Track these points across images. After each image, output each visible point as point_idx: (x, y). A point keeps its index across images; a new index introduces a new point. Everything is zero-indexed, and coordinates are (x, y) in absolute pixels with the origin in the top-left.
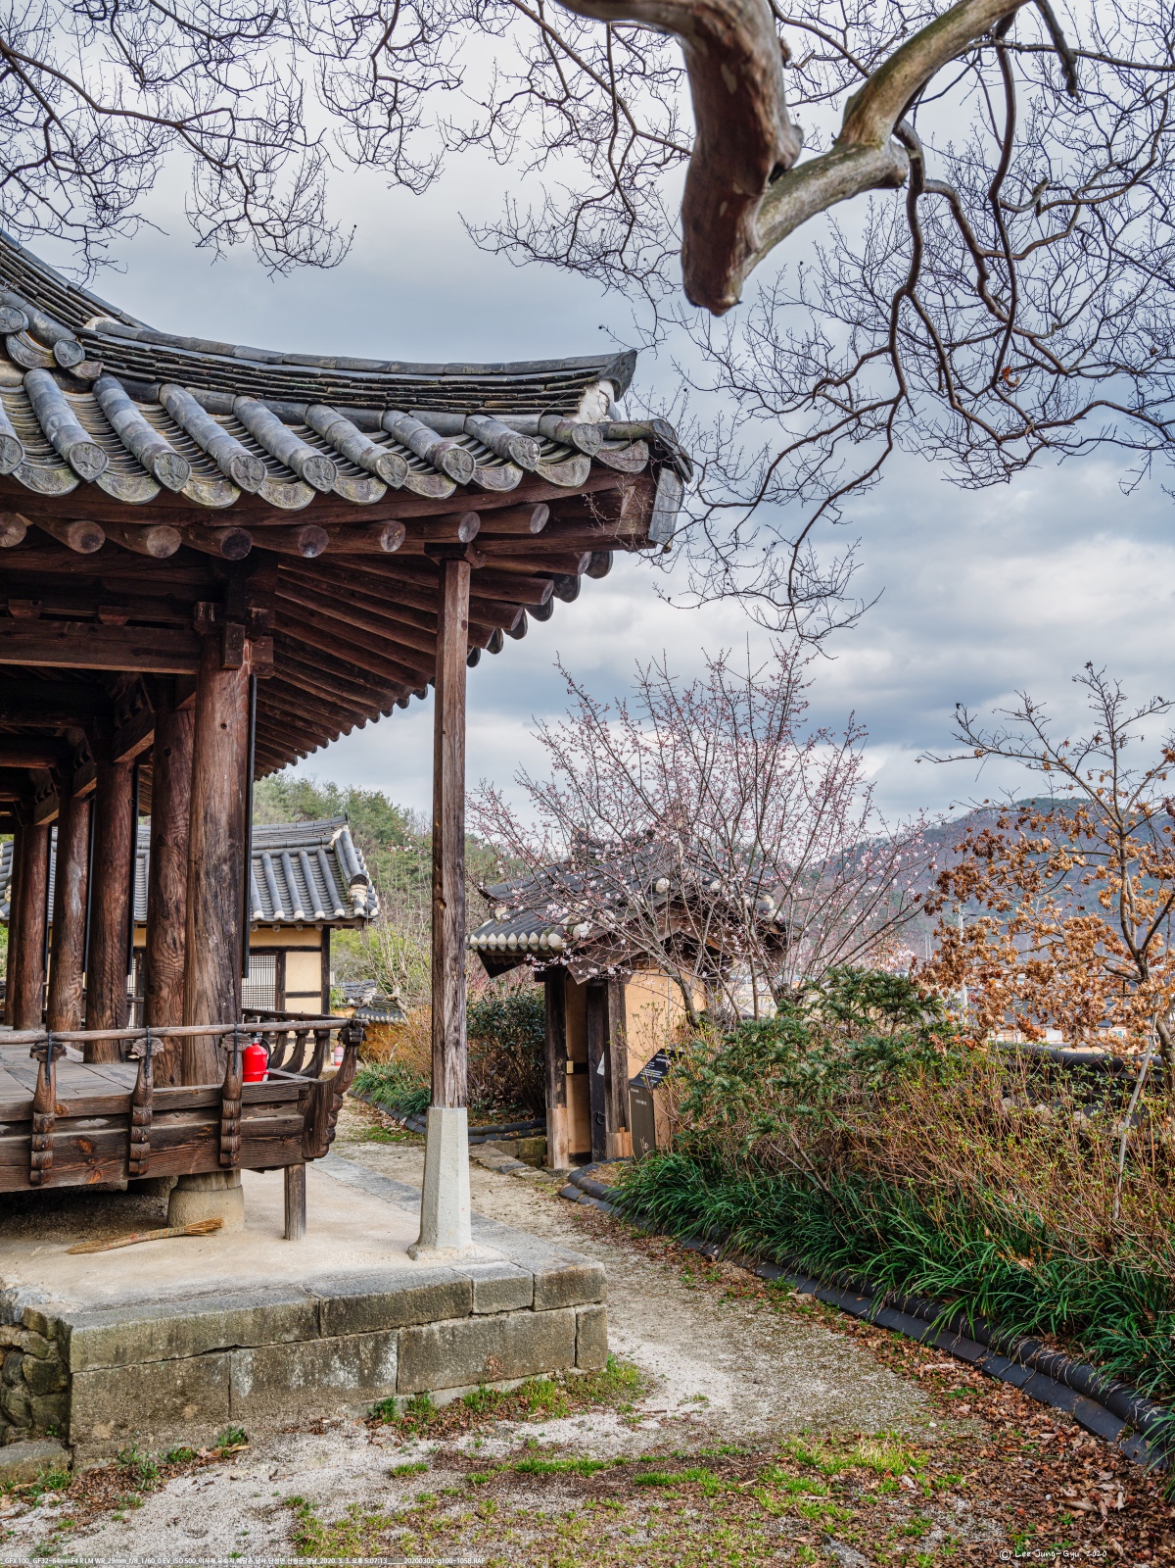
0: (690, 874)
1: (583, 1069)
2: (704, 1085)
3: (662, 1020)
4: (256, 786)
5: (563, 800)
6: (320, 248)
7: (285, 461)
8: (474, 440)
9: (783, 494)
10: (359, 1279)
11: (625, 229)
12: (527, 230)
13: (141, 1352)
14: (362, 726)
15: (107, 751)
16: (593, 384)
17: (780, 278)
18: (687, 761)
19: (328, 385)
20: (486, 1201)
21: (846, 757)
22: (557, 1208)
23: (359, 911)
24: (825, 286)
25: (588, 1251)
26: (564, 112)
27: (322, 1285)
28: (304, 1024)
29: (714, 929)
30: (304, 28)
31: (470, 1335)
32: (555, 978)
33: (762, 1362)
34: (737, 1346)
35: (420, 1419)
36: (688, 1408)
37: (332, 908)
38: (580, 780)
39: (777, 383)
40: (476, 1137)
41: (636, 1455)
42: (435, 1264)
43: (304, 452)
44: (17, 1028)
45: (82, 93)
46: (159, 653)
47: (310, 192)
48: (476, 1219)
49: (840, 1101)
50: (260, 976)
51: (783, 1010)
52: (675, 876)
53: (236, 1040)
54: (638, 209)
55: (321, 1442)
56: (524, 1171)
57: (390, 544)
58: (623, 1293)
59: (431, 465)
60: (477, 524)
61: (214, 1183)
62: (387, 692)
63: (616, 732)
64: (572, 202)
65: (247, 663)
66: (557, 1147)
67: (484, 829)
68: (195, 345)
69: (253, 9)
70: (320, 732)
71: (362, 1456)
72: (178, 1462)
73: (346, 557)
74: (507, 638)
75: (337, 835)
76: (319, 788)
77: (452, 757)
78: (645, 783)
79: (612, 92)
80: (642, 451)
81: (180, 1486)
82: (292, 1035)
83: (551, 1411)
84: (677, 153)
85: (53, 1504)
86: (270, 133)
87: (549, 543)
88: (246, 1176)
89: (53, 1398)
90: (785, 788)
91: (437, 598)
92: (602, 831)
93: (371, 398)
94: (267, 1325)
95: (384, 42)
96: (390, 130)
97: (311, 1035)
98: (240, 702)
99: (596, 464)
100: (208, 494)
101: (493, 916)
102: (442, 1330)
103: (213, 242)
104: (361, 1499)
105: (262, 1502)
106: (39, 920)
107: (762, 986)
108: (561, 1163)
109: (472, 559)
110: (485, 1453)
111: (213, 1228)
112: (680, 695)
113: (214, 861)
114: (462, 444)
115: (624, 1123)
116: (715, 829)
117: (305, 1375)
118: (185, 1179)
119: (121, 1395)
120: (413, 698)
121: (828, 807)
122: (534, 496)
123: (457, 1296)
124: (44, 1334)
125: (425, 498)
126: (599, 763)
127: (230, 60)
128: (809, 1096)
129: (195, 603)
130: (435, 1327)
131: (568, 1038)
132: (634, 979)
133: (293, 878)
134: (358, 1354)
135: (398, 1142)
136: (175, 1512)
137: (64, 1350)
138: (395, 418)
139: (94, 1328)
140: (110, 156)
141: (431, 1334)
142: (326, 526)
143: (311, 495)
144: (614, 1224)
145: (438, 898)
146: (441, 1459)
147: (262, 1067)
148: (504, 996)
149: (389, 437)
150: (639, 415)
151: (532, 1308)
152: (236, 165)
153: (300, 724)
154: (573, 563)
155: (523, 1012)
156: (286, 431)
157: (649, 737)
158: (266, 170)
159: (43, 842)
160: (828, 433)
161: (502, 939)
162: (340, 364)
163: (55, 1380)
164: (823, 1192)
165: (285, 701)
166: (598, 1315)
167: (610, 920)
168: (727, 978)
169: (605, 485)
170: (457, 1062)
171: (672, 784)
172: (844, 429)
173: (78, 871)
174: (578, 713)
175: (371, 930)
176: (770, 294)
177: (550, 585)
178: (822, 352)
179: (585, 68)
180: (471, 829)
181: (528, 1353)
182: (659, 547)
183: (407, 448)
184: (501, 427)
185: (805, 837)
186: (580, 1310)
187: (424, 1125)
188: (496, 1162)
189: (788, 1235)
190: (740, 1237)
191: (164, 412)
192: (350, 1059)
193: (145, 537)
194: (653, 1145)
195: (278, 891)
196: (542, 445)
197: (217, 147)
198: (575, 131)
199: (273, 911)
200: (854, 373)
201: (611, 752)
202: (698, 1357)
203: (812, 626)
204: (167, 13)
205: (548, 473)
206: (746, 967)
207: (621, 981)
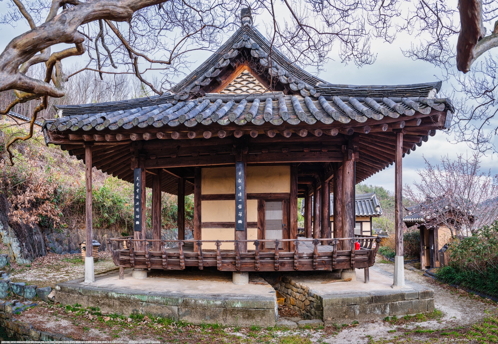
0: (452, 204)
1: (428, 248)
2: (456, 251)
3: (446, 237)
4: (356, 186)
5: (424, 188)
6: (369, 60)
7: (360, 111)
8: (404, 103)
9: (476, 117)
10: (381, 292)
11: (440, 51)
12: (416, 51)
13: (336, 304)
14: (378, 172)
15: (323, 180)
16: (431, 89)
17: (477, 65)
18: (452, 179)
19: (370, 92)
20: (407, 276)
21: (488, 179)
22: (423, 278)
23: (378, 213)
24: (487, 68)
25: (430, 287)
26: (425, 21)
27: (373, 293)
28: (368, 238)
29: (458, 217)
30: (365, 5)
31: (405, 304)
32: (422, 228)
33: (468, 309)
34: (462, 306)
35: (394, 321)
36: (452, 319)
37: (372, 213)
38: (428, 184)
39: (475, 91)
40: (405, 263)
41: (441, 329)
42: (397, 289)
43: (364, 109)
44: (307, 237)
45: (316, 30)
46: (335, 157)
47: (367, 46)
48: (406, 280)
49: (485, 254)
50: (358, 227)
51: (473, 235)
52: (449, 205)
53: (353, 241)
54: (443, 46)
55: (374, 325)
56: (415, 270)
57: (384, 129)
58: (438, 296)
59: (394, 110)
60: (404, 124)
61: (350, 271)
62: (384, 164)
63: (436, 172)
64: (428, 44)
65: (353, 158)
66: (423, 265)
67: (406, 194)
68: (340, 86)
69: (353, 2)
70: (369, 173)
71: (382, 328)
72: (345, 326)
73: (374, 133)
74: (411, 151)
75: (373, 196)
76: (368, 186)
77: (399, 178)
78: (443, 184)
79: (437, 16)
80: (443, 106)
81: (345, 331)
82: (365, 240)
83: (422, 320)
84: (453, 32)
85: (321, 332)
86: (357, 32)
87: (421, 128)
88: (356, 270)
89: (320, 311)
90: (475, 185)
91: (395, 142)
92: (433, 195)
93: (379, 95)
94: (362, 300)
95: (382, 5)
96: (384, 28)
97: (369, 240)
98: (352, 167)
99: (432, 109)
100: (344, 120)
101: (408, 214)
102: (399, 303)
103: (345, 61)
104: (382, 337)
105: (362, 336)
106: (310, 216)
107: (469, 230)
108: (424, 268)
109: (403, 132)
110: (408, 328)
111: (350, 280)
112: (451, 164)
113: (347, 203)
114: (401, 105)
115: (437, 260)
116: (459, 195)
117: (370, 311)
118: (344, 270)
119: (333, 312)
120: (390, 165)
121: (484, 190)
122: (418, 117)
123: (402, 296)
124: (317, 299)
125: (392, 118)
126: (432, 180)
127: (348, 16)
128: (479, 254)
129: (342, 146)
130: (397, 302)
131: (425, 241)
132: (440, 228)
133: (363, 206)
134: (381, 307)
135: (388, 263)
136: (345, 336)
137: (321, 302)
138: (385, 99)
139: (327, 298)
140: (322, 44)
141: (396, 304)
142: (370, 126)
143: (366, 119)
144: (435, 281)
145: (396, 210)
146: (399, 329)
147: (359, 247)
148: (411, 232)
149: (384, 104)
150: (443, 97)
151: (418, 299)
152: (350, 42)
153: (365, 172)
154: (427, 133)
155: (415, 236)
156: (360, 104)
157: (444, 173)
158: (357, 42)
159: (310, 199)
160: (487, 103)
161: (410, 219)
162: (372, 87)
163: (320, 308)
164: (481, 274)
165: (361, 167)
166: (433, 300)
167: (435, 216)
168: (461, 228)
169: (434, 114)
170: (401, 246)
171: (449, 184)
172: (491, 103)
173: (318, 205)
174: (427, 168)
175: (380, 218)
176: (474, 69)
177: (421, 138)
178: (486, 84)
179: (431, 10)
180: (404, 196)
181: (417, 308)
182: (447, 129)
183: (388, 106)
184: (410, 100)
185: (479, 197)
186: (428, 299)
187: (394, 260)
188: (409, 268)
189: (474, 283)
190: (463, 284)
191: (334, 102)
192: (378, 245)
193: (331, 132)
194: (444, 264)
195: (360, 209)
196: (420, 104)
197: (345, 38)
198: (428, 26)
199: (360, 213)
200: (493, 90)
201: (435, 177)
202: (454, 309)
203: (483, 149)
204: (334, 7)
205: (421, 111)
206: (465, 226)
207: (437, 229)
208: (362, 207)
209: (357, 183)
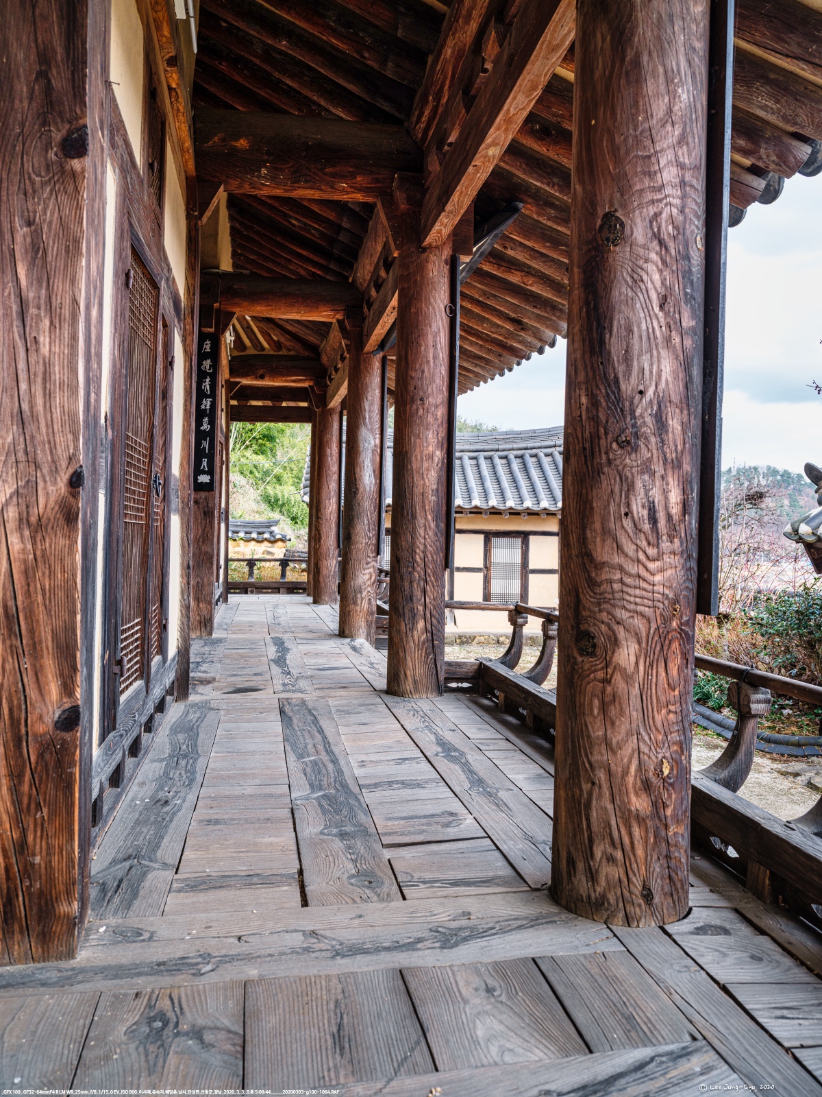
106: (334, 500)
159: (335, 426)
173: (371, 440)
199: (522, 501)
208: (529, 478)
209: (463, 390)
